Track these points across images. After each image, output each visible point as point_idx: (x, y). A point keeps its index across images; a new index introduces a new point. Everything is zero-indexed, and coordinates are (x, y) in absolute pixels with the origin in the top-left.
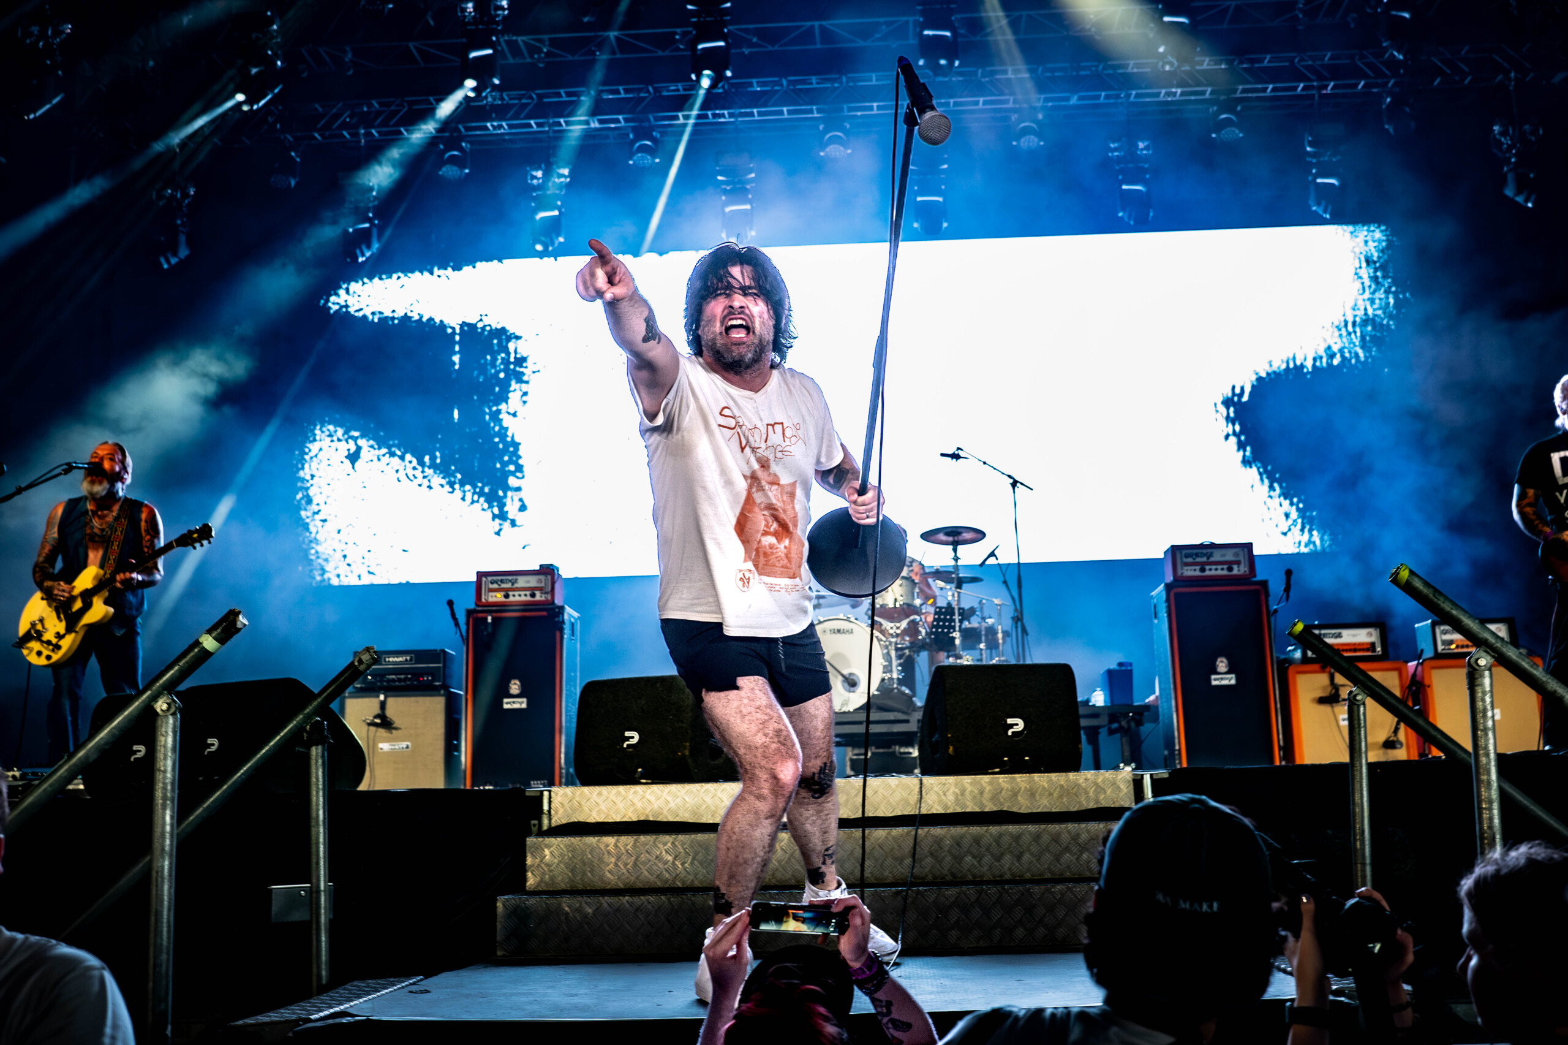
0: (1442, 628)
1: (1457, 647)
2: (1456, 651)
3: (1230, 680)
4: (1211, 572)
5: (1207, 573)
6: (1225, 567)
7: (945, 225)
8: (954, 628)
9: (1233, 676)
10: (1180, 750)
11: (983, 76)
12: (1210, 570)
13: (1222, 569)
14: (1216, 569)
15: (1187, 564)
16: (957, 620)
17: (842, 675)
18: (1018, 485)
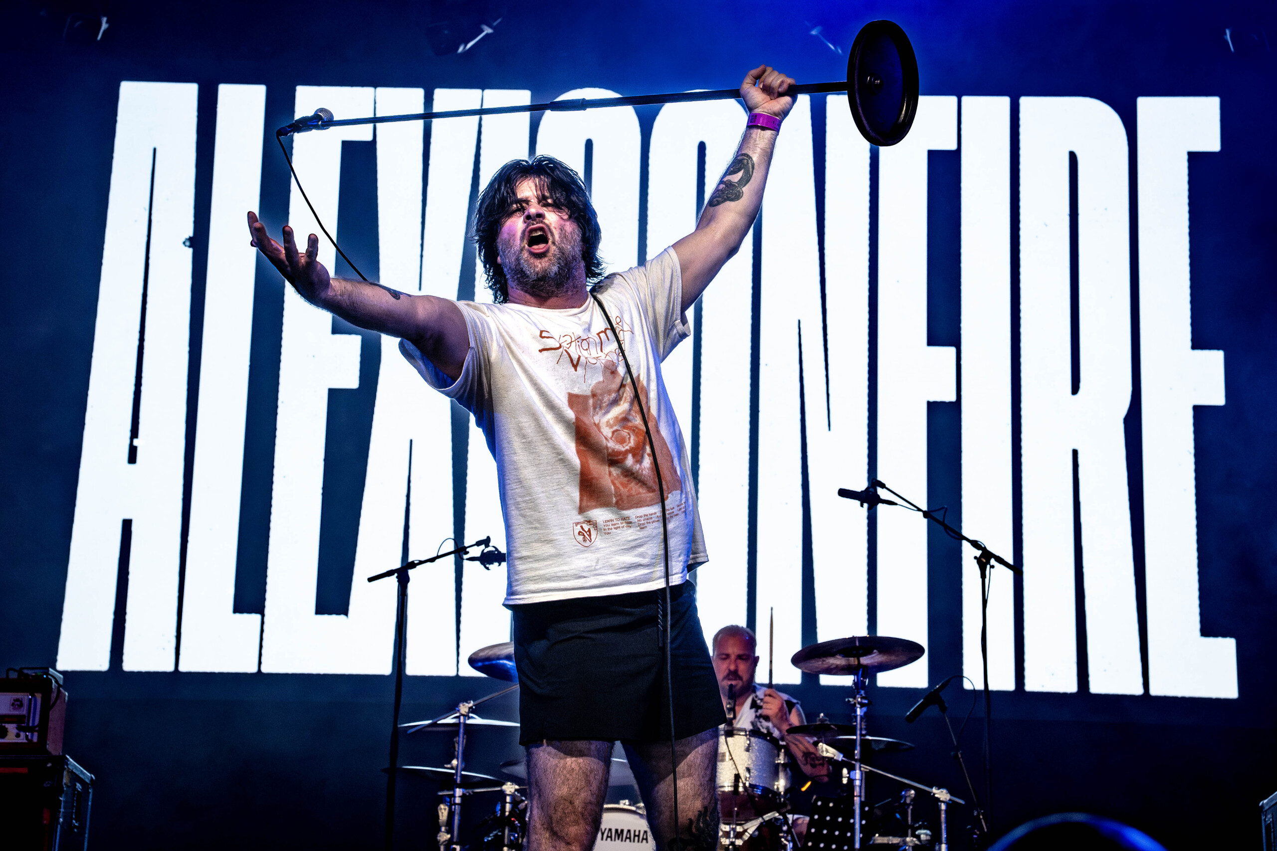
18: (993, 561)
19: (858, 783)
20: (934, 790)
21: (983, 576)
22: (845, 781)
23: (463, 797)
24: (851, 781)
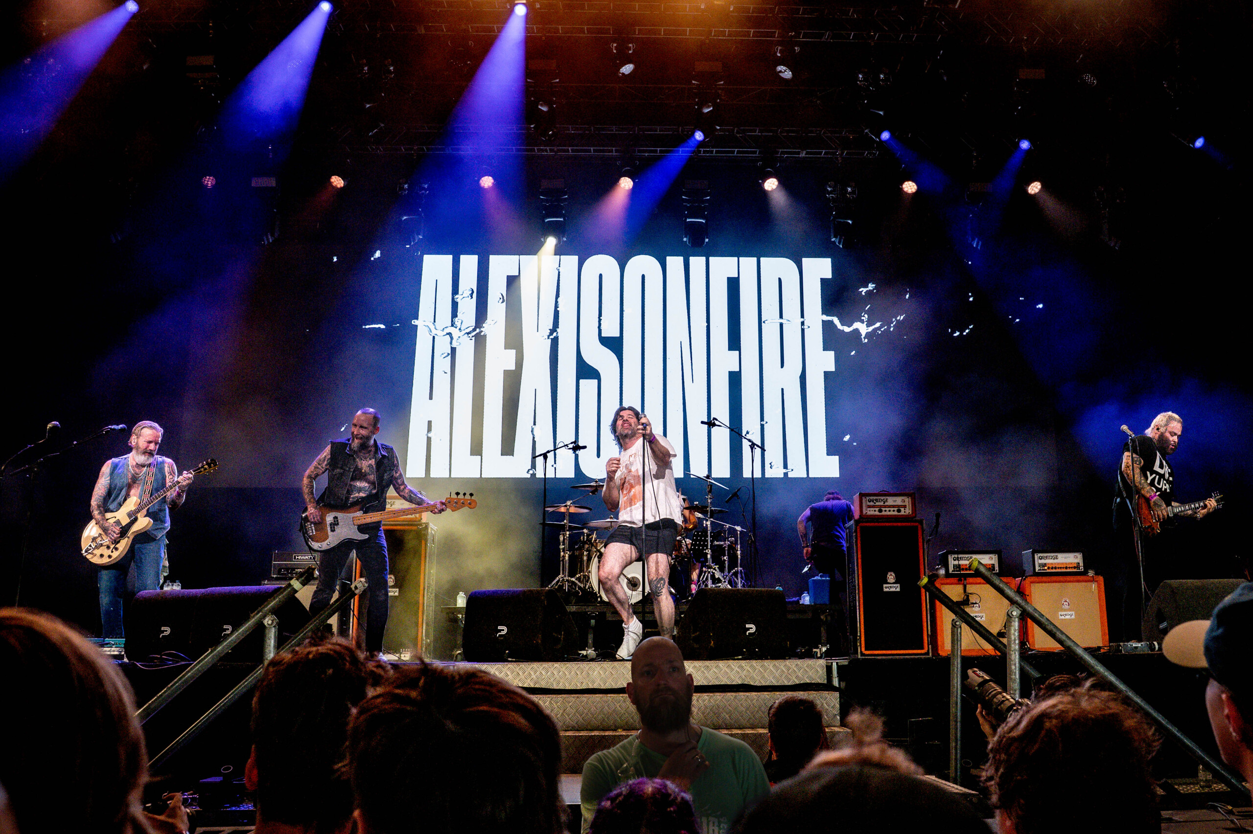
0: (1040, 555)
1: (1049, 568)
2: (1048, 571)
3: (896, 588)
4: (887, 512)
5: (883, 513)
6: (896, 509)
7: (707, 240)
8: (707, 546)
9: (899, 585)
10: (860, 636)
11: (738, 132)
12: (886, 511)
13: (894, 511)
14: (890, 511)
15: (869, 507)
16: (709, 541)
17: (627, 579)
18: (755, 447)
19: (709, 526)
20: (736, 527)
21: (752, 452)
22: (705, 525)
23: (569, 535)
24: (707, 525)
